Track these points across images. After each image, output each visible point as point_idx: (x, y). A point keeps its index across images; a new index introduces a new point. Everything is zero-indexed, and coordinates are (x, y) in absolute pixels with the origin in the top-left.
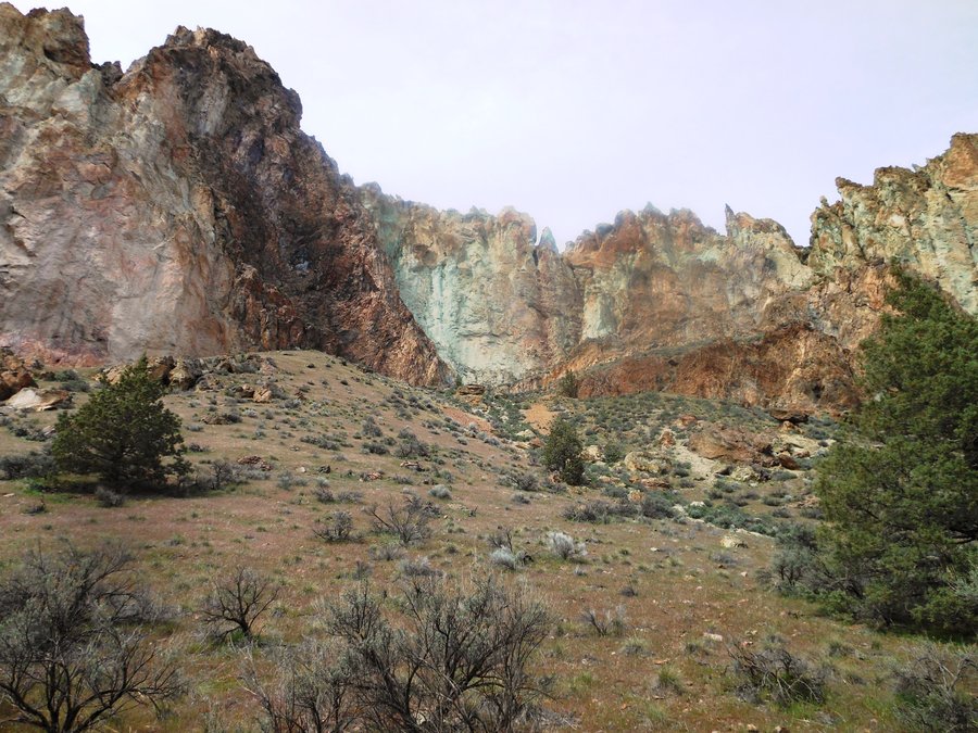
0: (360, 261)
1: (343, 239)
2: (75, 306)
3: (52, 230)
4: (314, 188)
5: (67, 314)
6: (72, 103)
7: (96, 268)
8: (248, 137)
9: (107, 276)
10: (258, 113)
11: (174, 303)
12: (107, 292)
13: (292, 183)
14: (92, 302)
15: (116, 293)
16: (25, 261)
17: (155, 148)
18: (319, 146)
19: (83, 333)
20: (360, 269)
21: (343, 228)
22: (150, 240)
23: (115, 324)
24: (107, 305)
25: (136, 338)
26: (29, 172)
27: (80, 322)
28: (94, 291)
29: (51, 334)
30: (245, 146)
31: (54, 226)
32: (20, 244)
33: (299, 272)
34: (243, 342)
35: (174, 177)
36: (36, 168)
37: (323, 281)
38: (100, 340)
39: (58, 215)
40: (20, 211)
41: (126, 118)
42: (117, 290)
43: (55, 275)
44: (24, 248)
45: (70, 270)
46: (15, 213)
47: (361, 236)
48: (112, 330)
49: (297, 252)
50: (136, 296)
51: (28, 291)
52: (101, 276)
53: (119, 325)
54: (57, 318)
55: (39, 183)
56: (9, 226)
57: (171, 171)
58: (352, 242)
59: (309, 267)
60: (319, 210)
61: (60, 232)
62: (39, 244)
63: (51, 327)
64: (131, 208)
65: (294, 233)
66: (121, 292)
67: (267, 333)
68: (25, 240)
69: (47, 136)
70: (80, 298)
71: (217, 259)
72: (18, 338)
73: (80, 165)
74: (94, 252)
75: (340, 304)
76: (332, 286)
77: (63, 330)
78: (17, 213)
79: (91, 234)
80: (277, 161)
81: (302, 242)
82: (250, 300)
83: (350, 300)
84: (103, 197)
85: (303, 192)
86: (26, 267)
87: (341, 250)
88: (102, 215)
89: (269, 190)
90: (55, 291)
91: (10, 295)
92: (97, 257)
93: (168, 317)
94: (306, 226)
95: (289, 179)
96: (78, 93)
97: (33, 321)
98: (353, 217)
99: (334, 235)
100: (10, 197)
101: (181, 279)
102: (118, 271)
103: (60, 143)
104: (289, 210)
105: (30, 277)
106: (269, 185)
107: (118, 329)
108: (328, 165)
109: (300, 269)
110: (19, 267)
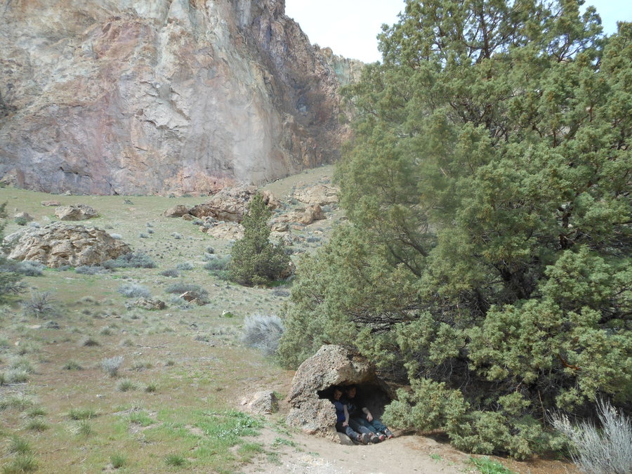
0: (337, 104)
1: (323, 89)
2: (214, 149)
3: (195, 102)
4: (301, 55)
5: (211, 154)
6: (178, 13)
7: (220, 124)
8: (264, 25)
9: (228, 129)
10: (265, 7)
11: (261, 142)
12: (228, 139)
13: (289, 54)
14: (221, 146)
15: (233, 139)
16: (186, 123)
17: (228, 40)
18: (298, 26)
19: (220, 165)
20: (337, 109)
21: (321, 82)
22: (242, 103)
23: (236, 158)
24: (230, 147)
25: (248, 166)
26: (175, 64)
27: (218, 158)
28: (222, 139)
29: (205, 167)
30: (263, 31)
31: (195, 99)
32: (180, 112)
33: (302, 114)
34: (293, 163)
35: (240, 59)
36: (178, 62)
37: (316, 119)
38: (229, 168)
39: (195, 92)
40: (176, 91)
41: (206, 20)
42: (234, 137)
43: (202, 131)
44: (184, 115)
45: (208, 126)
46: (173, 92)
47: (333, 86)
48: (235, 162)
49: (299, 100)
50: (243, 140)
51: (190, 141)
52: (224, 129)
53: (239, 159)
54: (206, 156)
55: (181, 72)
56: (172, 101)
57: (237, 54)
58: (329, 91)
59: (307, 110)
60: (306, 71)
61: (199, 103)
62: (191, 112)
63: (204, 162)
64: (228, 83)
65: (296, 87)
66: (236, 138)
67: (307, 156)
68: (183, 110)
69: (174, 38)
70: (215, 143)
71: (272, 111)
72: (192, 171)
73: (197, 57)
74: (218, 114)
75: (329, 133)
76: (322, 121)
77: (210, 164)
78: (174, 92)
79: (214, 103)
80: (279, 39)
81: (300, 93)
82: (294, 136)
83: (334, 130)
84: (213, 78)
85: (295, 59)
86: (187, 127)
87: (323, 97)
88: (216, 89)
89: (279, 60)
90: (203, 140)
91: (182, 144)
92: (219, 117)
93: (260, 152)
94: (301, 82)
95: (287, 50)
96: (180, 5)
97: (195, 160)
98: (326, 74)
99: (317, 87)
100: (169, 82)
101: (262, 127)
102: (232, 125)
103: (182, 42)
104: (291, 72)
105: (190, 133)
106: (278, 56)
107: (238, 161)
108: (304, 38)
109: (302, 111)
110: (183, 127)
